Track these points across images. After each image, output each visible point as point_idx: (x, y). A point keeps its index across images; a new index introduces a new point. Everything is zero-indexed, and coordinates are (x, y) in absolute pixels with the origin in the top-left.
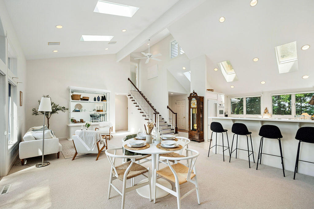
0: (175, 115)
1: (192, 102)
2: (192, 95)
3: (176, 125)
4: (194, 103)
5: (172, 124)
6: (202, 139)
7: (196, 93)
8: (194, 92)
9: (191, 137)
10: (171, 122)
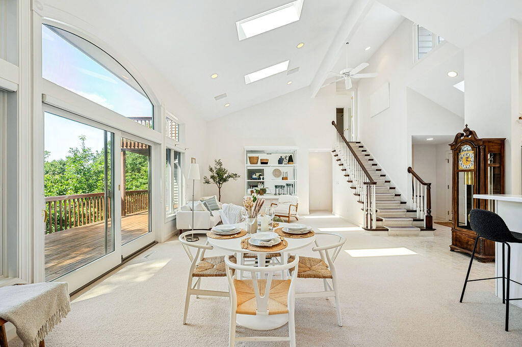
0: (426, 187)
1: (462, 154)
2: (462, 138)
3: (429, 211)
4: (467, 158)
5: (420, 207)
6: (492, 255)
7: (471, 133)
8: (467, 130)
9: (458, 243)
10: (416, 203)
